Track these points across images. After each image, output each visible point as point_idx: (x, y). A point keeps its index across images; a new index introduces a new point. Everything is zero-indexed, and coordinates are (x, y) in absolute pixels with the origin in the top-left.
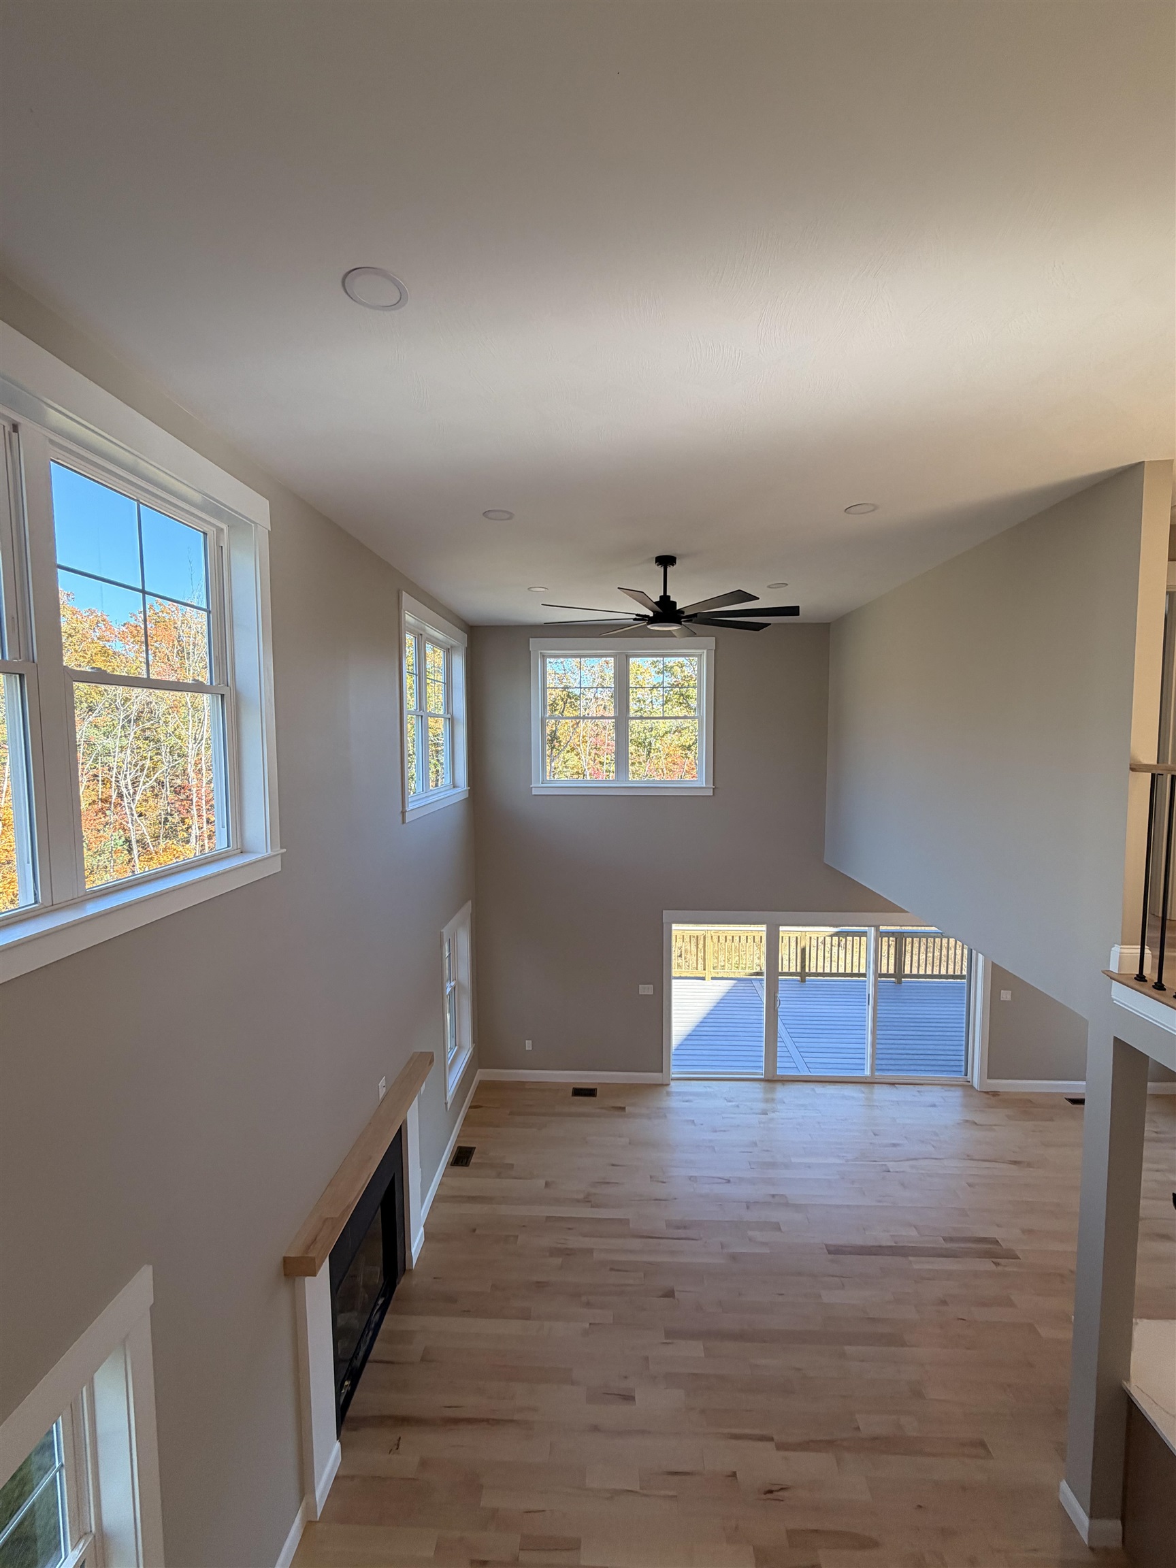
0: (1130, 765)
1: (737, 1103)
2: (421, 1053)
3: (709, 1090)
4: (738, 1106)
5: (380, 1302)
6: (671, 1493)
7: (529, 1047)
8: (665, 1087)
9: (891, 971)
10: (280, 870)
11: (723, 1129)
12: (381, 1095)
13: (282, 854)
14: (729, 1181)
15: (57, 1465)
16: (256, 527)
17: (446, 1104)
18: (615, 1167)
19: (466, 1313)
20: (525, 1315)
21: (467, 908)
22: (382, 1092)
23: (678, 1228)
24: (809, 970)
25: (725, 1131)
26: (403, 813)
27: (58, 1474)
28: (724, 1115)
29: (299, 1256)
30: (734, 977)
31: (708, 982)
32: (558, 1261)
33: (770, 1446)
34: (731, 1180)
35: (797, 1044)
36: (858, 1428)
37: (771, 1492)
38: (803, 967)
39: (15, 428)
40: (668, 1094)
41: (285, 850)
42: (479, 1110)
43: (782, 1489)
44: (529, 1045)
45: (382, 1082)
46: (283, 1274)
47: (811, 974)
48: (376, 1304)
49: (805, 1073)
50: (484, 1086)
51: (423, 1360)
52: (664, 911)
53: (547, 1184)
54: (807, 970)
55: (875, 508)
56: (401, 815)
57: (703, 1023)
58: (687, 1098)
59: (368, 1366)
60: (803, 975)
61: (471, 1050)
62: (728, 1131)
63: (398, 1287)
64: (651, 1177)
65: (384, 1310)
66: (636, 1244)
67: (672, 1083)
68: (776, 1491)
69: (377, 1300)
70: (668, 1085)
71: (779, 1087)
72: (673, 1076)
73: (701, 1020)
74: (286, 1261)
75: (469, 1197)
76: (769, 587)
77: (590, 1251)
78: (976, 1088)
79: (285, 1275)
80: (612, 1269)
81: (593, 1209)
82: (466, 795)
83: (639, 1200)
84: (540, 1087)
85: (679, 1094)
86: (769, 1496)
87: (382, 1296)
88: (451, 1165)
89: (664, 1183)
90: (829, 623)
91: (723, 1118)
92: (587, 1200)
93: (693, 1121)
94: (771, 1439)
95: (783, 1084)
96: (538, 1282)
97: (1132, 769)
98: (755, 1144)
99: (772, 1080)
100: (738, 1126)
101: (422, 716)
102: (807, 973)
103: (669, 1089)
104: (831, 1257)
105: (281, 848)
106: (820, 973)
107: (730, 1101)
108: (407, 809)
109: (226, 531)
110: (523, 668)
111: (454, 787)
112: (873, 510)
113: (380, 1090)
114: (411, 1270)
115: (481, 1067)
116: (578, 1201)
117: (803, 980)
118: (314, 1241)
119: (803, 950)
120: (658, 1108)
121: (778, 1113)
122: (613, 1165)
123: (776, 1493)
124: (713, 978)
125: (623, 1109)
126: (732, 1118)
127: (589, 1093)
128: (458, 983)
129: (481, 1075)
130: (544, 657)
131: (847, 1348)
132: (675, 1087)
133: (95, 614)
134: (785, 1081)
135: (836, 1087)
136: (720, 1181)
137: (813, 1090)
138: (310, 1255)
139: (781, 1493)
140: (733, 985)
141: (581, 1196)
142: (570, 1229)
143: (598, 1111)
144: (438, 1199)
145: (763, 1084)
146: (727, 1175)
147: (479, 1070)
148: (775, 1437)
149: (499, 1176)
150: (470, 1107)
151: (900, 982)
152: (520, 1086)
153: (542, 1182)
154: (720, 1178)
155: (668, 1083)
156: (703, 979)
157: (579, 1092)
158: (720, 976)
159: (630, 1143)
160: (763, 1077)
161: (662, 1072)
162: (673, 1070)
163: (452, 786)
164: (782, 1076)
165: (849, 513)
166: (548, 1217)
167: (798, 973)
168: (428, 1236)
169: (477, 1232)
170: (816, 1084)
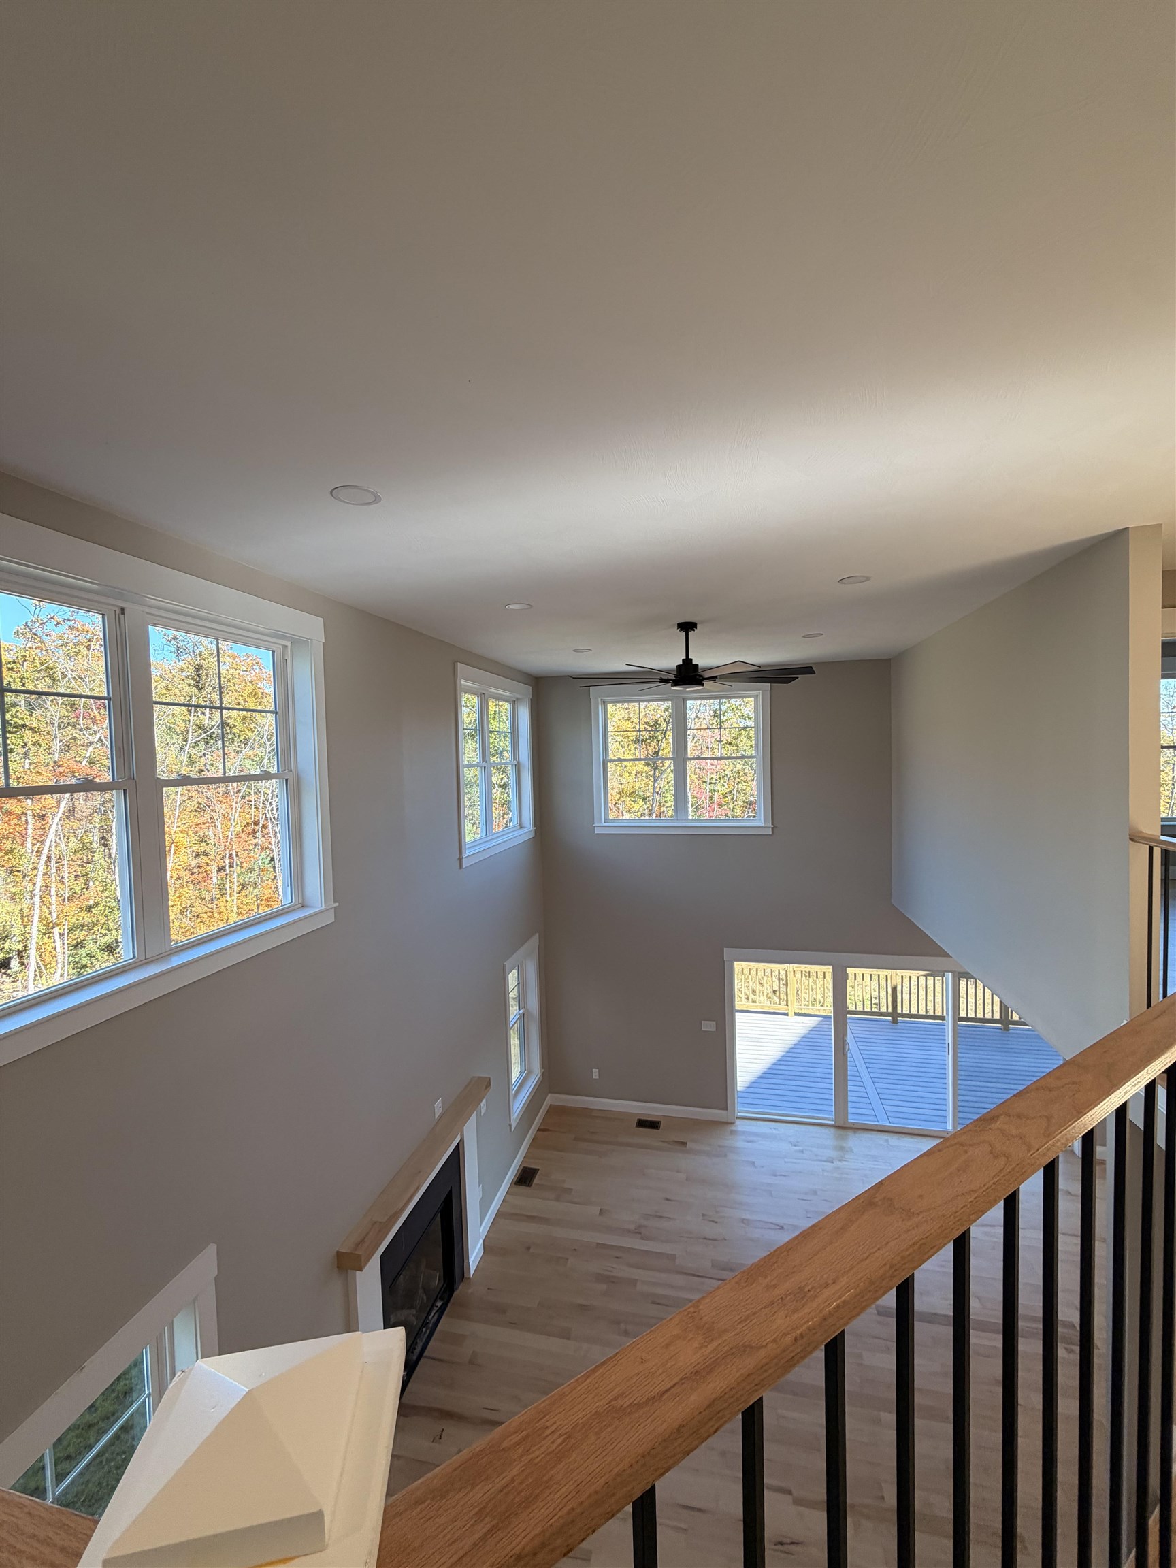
0: (1130, 835)
1: (801, 1148)
2: (480, 1077)
3: (774, 1131)
4: (802, 1151)
5: (439, 1304)
6: (682, 1526)
7: (596, 1076)
8: (730, 1125)
9: (997, 1016)
10: (333, 921)
11: (783, 1174)
12: (437, 1116)
13: (335, 908)
14: (782, 1228)
15: (147, 1392)
16: (311, 642)
17: (510, 1125)
18: (670, 1202)
19: (513, 1324)
20: (565, 1335)
21: (535, 940)
22: (438, 1112)
23: (724, 1269)
24: (902, 1011)
25: (785, 1176)
26: (460, 859)
27: (147, 1399)
28: (786, 1160)
29: (348, 1251)
30: (818, 1014)
31: (791, 1017)
32: (604, 1287)
33: (789, 1498)
34: (785, 1227)
35: (878, 1090)
36: (883, 1498)
37: (782, 1544)
38: (895, 1007)
39: (123, 610)
40: (733, 1133)
41: (337, 904)
42: (546, 1133)
43: (792, 1543)
44: (596, 1074)
45: (439, 1102)
46: (336, 1266)
47: (903, 1015)
48: (433, 1305)
49: (883, 1122)
50: (554, 1111)
51: (471, 1362)
52: (725, 949)
53: (601, 1212)
54: (899, 1011)
55: (868, 579)
56: (459, 861)
57: (780, 1061)
58: (751, 1138)
59: (422, 1361)
60: (895, 1015)
61: (539, 1075)
62: (788, 1176)
63: (456, 1293)
64: (703, 1215)
65: (442, 1311)
66: (679, 1280)
67: (738, 1122)
68: (787, 1544)
69: (435, 1301)
70: (733, 1123)
71: (850, 1133)
72: (739, 1114)
73: (778, 1058)
74: (339, 1255)
75: (528, 1216)
76: (804, 637)
77: (633, 1282)
78: (1077, 1153)
79: (338, 1267)
80: (653, 1303)
81: (643, 1241)
82: (532, 835)
83: (688, 1237)
84: (608, 1116)
85: (744, 1133)
86: (779, 1547)
87: (441, 1299)
88: (515, 1184)
89: (716, 1222)
90: (890, 660)
91: (785, 1162)
92: (638, 1232)
93: (754, 1162)
94: (790, 1493)
95: (855, 1132)
96: (581, 1305)
97: (1132, 839)
98: (815, 1193)
99: (843, 1127)
100: (800, 1172)
101: (485, 767)
102: (899, 1014)
103: (733, 1128)
104: (879, 1318)
105: (335, 902)
106: (913, 1015)
107: (795, 1146)
108: (464, 856)
109: (289, 647)
110: (585, 716)
111: (521, 828)
112: (866, 581)
113: (436, 1110)
114: (470, 1278)
115: (550, 1092)
116: (629, 1231)
117: (895, 1021)
118: (363, 1241)
119: (894, 989)
120: (719, 1146)
121: (844, 1163)
122: (667, 1199)
123: (786, 1546)
124: (797, 1014)
125: (684, 1144)
126: (795, 1163)
127: (653, 1125)
128: (527, 1010)
129: (551, 1099)
130: (605, 703)
131: (882, 1414)
132: (740, 1126)
133: (251, 658)
134: (857, 1129)
135: (912, 1140)
136: (773, 1226)
137: (887, 1141)
138: (356, 1252)
139: (793, 1548)
140: (818, 1022)
141: (632, 1227)
142: (617, 1258)
143: (661, 1144)
144: (499, 1215)
145: (832, 1130)
146: (781, 1221)
147: (549, 1095)
148: (795, 1493)
149: (557, 1199)
150: (538, 1130)
151: (1007, 1029)
152: (587, 1113)
153: (596, 1210)
154: (774, 1224)
155: (733, 1121)
156: (786, 1014)
157: (643, 1124)
158: (803, 1012)
159: (687, 1180)
160: (833, 1123)
161: (727, 1110)
162: (738, 1108)
163: (519, 827)
164: (854, 1123)
165: (843, 583)
166: (598, 1244)
167: (889, 1013)
168: (488, 1248)
169: (531, 1250)
170: (892, 1134)
